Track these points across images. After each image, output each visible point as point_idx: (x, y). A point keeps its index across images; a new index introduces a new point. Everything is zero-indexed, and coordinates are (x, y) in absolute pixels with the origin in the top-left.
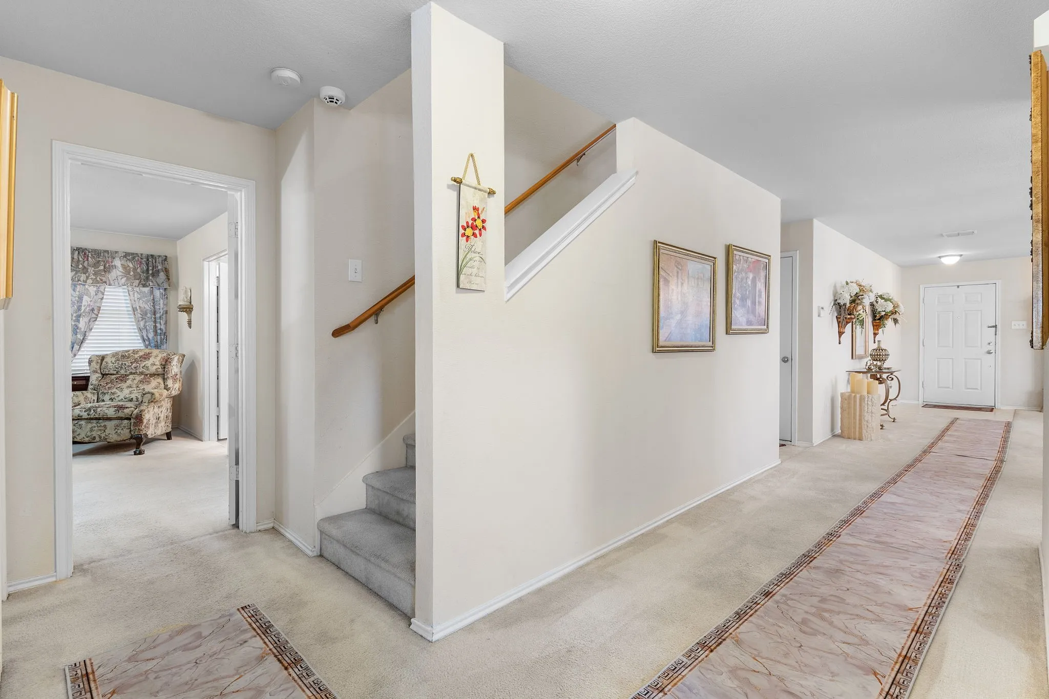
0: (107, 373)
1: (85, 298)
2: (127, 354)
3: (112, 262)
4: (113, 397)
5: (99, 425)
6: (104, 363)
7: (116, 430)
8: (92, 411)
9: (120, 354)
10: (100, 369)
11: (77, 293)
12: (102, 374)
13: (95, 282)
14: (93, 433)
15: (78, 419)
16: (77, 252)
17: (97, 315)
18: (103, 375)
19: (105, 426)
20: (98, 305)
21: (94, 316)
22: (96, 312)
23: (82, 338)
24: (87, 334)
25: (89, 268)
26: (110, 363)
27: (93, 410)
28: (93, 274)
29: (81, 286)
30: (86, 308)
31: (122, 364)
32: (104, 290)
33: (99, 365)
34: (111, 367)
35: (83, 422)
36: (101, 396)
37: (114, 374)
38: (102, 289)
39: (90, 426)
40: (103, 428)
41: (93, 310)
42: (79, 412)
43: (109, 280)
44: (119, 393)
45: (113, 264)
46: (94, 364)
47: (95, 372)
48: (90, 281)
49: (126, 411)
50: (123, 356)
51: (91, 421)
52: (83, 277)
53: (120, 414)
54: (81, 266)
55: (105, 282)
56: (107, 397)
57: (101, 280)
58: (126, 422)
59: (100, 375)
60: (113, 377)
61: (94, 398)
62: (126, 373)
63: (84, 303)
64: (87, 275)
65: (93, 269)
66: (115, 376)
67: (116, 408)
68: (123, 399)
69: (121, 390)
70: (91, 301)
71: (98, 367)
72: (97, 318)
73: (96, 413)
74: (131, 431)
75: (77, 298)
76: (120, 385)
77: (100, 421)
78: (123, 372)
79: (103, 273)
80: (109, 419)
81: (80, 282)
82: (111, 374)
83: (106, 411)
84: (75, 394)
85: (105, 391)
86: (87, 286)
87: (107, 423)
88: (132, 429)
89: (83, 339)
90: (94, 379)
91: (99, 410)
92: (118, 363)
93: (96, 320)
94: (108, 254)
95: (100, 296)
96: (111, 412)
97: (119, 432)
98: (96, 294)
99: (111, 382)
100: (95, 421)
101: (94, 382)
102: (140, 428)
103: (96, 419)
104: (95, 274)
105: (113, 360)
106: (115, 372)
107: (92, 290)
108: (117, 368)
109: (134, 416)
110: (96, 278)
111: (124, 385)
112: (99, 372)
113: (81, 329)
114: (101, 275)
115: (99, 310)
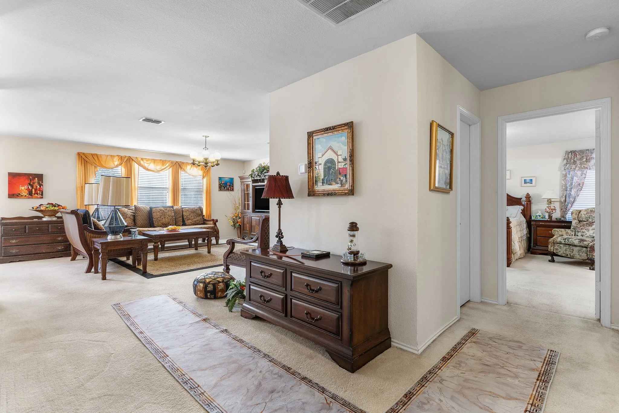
0: (581, 220)
1: (575, 178)
2: (594, 210)
3: (591, 156)
4: (583, 234)
5: (570, 248)
6: (580, 214)
7: (579, 253)
8: (567, 240)
9: (590, 210)
10: (578, 218)
11: (570, 176)
12: (579, 220)
13: (580, 168)
14: (566, 252)
15: (560, 243)
16: (571, 153)
17: (582, 187)
18: (580, 221)
19: (573, 249)
20: (582, 181)
21: (580, 188)
22: (581, 185)
23: (573, 200)
24: (576, 198)
25: (577, 161)
26: (583, 215)
27: (568, 240)
28: (579, 164)
29: (573, 172)
30: (575, 183)
31: (590, 215)
32: (586, 172)
33: (577, 215)
34: (583, 217)
35: (562, 245)
36: (576, 233)
37: (586, 221)
38: (585, 172)
39: (565, 248)
40: (572, 250)
41: (579, 184)
42: (560, 240)
43: (589, 166)
44: (587, 232)
45: (592, 156)
46: (574, 215)
47: (575, 219)
48: (577, 168)
49: (585, 243)
50: (591, 211)
51: (566, 245)
52: (574, 166)
53: (581, 244)
54: (572, 161)
55: (587, 168)
56: (580, 234)
57: (584, 167)
58: (584, 249)
59: (578, 221)
60: (585, 223)
61: (572, 234)
62: (592, 221)
63: (574, 181)
64: (576, 165)
65: (579, 161)
66: (586, 222)
67: (579, 241)
68: (589, 236)
69: (588, 230)
70: (578, 180)
71: (576, 217)
72: (582, 189)
73: (569, 241)
74: (587, 255)
75: (570, 179)
76: (588, 228)
77: (571, 246)
78: (590, 220)
79: (586, 163)
80: (576, 246)
81: (571, 170)
82: (584, 221)
83: (574, 241)
84: (561, 230)
85: (579, 231)
86: (576, 172)
87: (574, 248)
88: (588, 254)
89: (574, 201)
90: (574, 223)
91: (570, 240)
92: (588, 215)
93: (581, 190)
94: (589, 151)
95: (584, 176)
96: (576, 242)
97: (580, 254)
98: (581, 175)
99: (583, 225)
100: (568, 246)
101: (574, 225)
102: (593, 254)
103: (568, 245)
104: (581, 164)
105: (585, 213)
106: (586, 220)
107: (579, 173)
108: (587, 218)
109: (589, 247)
110: (581, 166)
111: (590, 228)
112: (577, 219)
113: (572, 195)
114: (584, 164)
115: (583, 184)
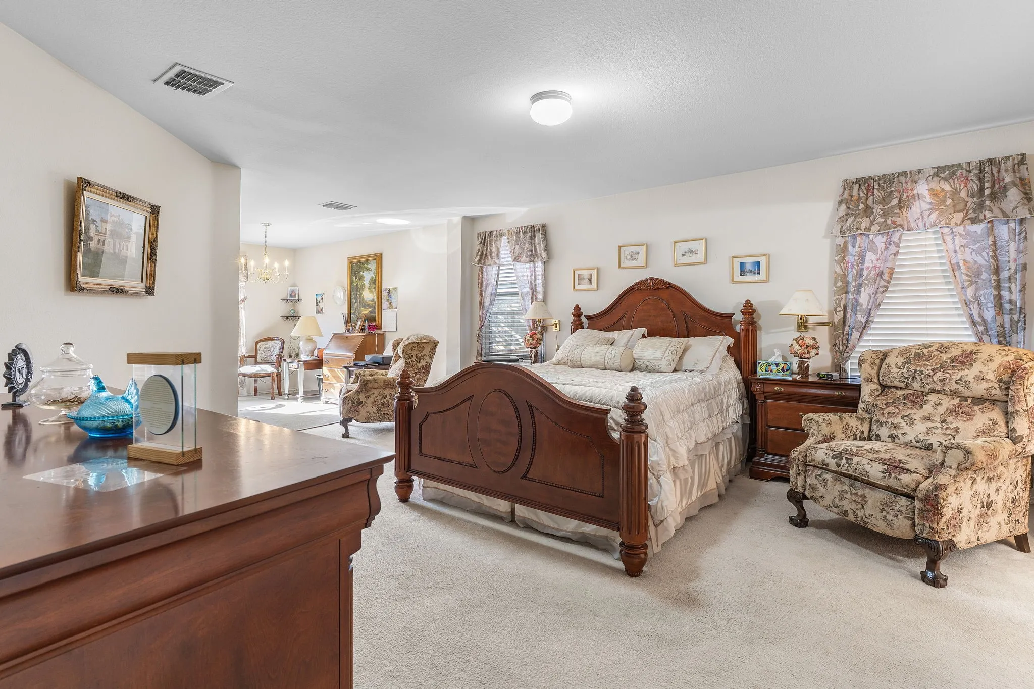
0: (889, 384)
1: (870, 256)
2: (926, 351)
3: (912, 190)
4: (894, 432)
5: (854, 491)
6: (884, 366)
7: (884, 514)
8: (844, 461)
9: (914, 351)
10: (878, 376)
11: (857, 249)
12: (881, 385)
13: (885, 229)
14: (843, 503)
15: (823, 469)
16: (857, 185)
17: (888, 282)
18: (884, 387)
19: (864, 497)
20: (889, 265)
21: (883, 283)
22: (886, 277)
23: (864, 320)
24: (873, 313)
25: (876, 206)
26: (894, 368)
27: (847, 459)
28: (881, 216)
29: (864, 237)
30: (870, 272)
31: (916, 371)
32: (900, 239)
33: (876, 368)
34: (896, 375)
35: (828, 476)
36: (874, 427)
37: (901, 388)
38: (895, 238)
39: (838, 487)
40: (860, 500)
41: (881, 274)
42: (824, 457)
43: (909, 222)
44: (906, 428)
45: (915, 192)
46: (866, 366)
47: (869, 380)
48: (875, 228)
49: (906, 478)
50: (918, 356)
51: (843, 479)
52: (865, 222)
53: (892, 482)
54: (861, 206)
55: (901, 226)
56: (884, 432)
57: (894, 223)
58: (903, 501)
59: (877, 387)
60: (899, 393)
61: (863, 428)
62: (923, 389)
63: (868, 263)
64: (872, 218)
65: (881, 207)
66: (902, 392)
67: (885, 467)
68: (913, 441)
69: (912, 422)
70: (877, 260)
71: (874, 372)
72: (887, 287)
73: (850, 465)
74: (913, 525)
75: (857, 258)
76: (909, 411)
77: (857, 484)
78: (916, 385)
79: (898, 211)
80: (874, 486)
81: (859, 232)
82: (897, 388)
83: (868, 468)
84: (827, 418)
85: (883, 419)
86: (871, 237)
87: (868, 492)
88: (917, 522)
89: (867, 322)
90: (867, 391)
91: (856, 460)
92: (909, 369)
93: (886, 291)
94: (906, 177)
95: (893, 249)
96: (875, 471)
97: (889, 518)
98: (887, 248)
99: (895, 402)
100: (847, 481)
101: (867, 398)
102: (935, 526)
103: (850, 477)
104: (885, 214)
105: (900, 361)
106: (903, 385)
107: (880, 241)
108: (905, 378)
109: (920, 495)
110: (886, 221)
111: (918, 414)
112: (876, 380)
113: (862, 305)
114: (895, 215)
115: (892, 274)
